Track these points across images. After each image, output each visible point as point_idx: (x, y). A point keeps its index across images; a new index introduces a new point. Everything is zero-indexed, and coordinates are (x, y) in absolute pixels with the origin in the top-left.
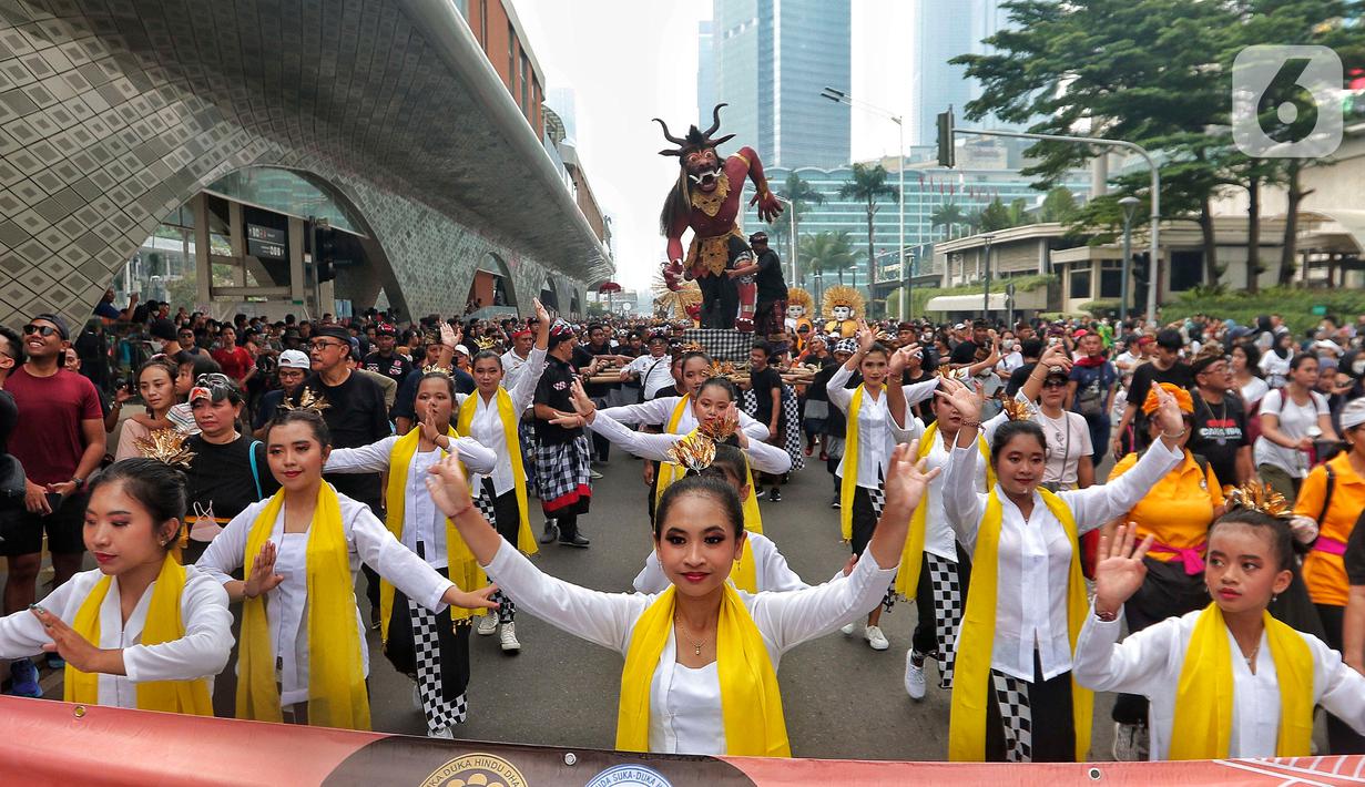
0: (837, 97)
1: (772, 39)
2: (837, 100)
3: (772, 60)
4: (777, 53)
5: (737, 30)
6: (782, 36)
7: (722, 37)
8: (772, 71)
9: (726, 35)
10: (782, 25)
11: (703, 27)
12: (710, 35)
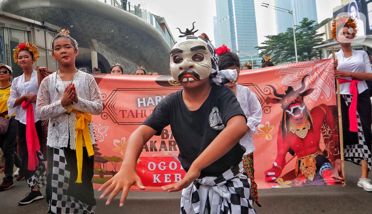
0: (267, 6)
1: (234, 21)
2: (267, 7)
3: (234, 27)
4: (235, 25)
5: (223, 20)
6: (236, 20)
7: (220, 22)
8: (234, 30)
9: (221, 21)
10: (236, 17)
11: (214, 18)
12: (216, 20)
